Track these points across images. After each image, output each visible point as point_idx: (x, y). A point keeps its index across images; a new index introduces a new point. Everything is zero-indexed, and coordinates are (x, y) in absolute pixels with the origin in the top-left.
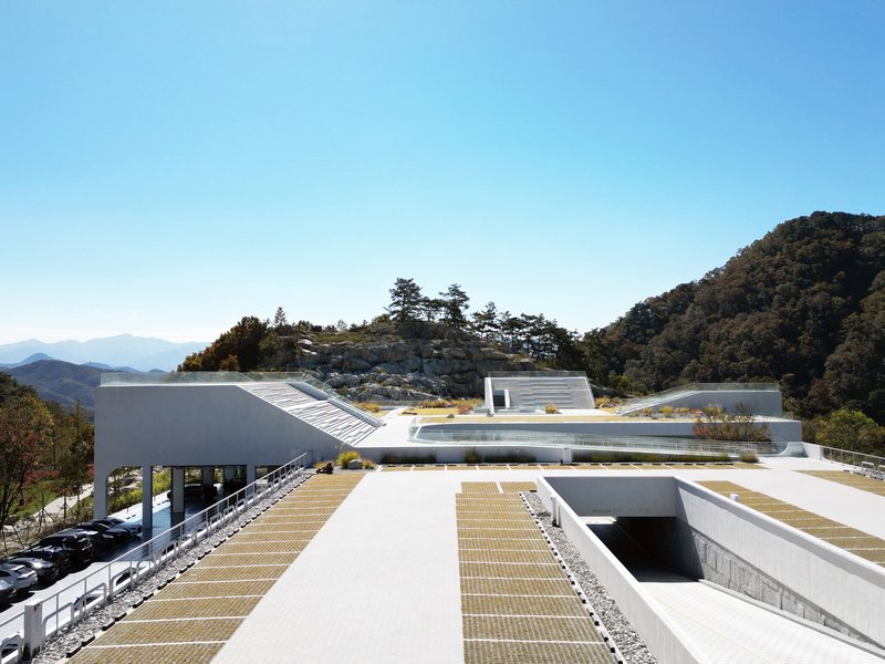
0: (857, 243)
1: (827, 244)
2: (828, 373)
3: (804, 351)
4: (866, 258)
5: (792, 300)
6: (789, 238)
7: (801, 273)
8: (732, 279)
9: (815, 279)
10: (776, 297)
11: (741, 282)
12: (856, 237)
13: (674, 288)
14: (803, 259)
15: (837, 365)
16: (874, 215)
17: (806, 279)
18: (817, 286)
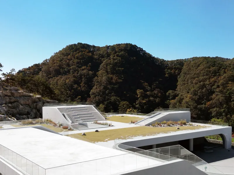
0: (93, 54)
1: (84, 54)
2: (92, 96)
3: (83, 89)
4: (96, 60)
5: (77, 72)
6: (72, 51)
7: (78, 63)
8: (54, 63)
9: (82, 65)
10: (71, 71)
11: (58, 65)
12: (92, 52)
13: (33, 65)
14: (77, 58)
15: (93, 94)
16: (96, 46)
17: (80, 65)
18: (83, 67)
